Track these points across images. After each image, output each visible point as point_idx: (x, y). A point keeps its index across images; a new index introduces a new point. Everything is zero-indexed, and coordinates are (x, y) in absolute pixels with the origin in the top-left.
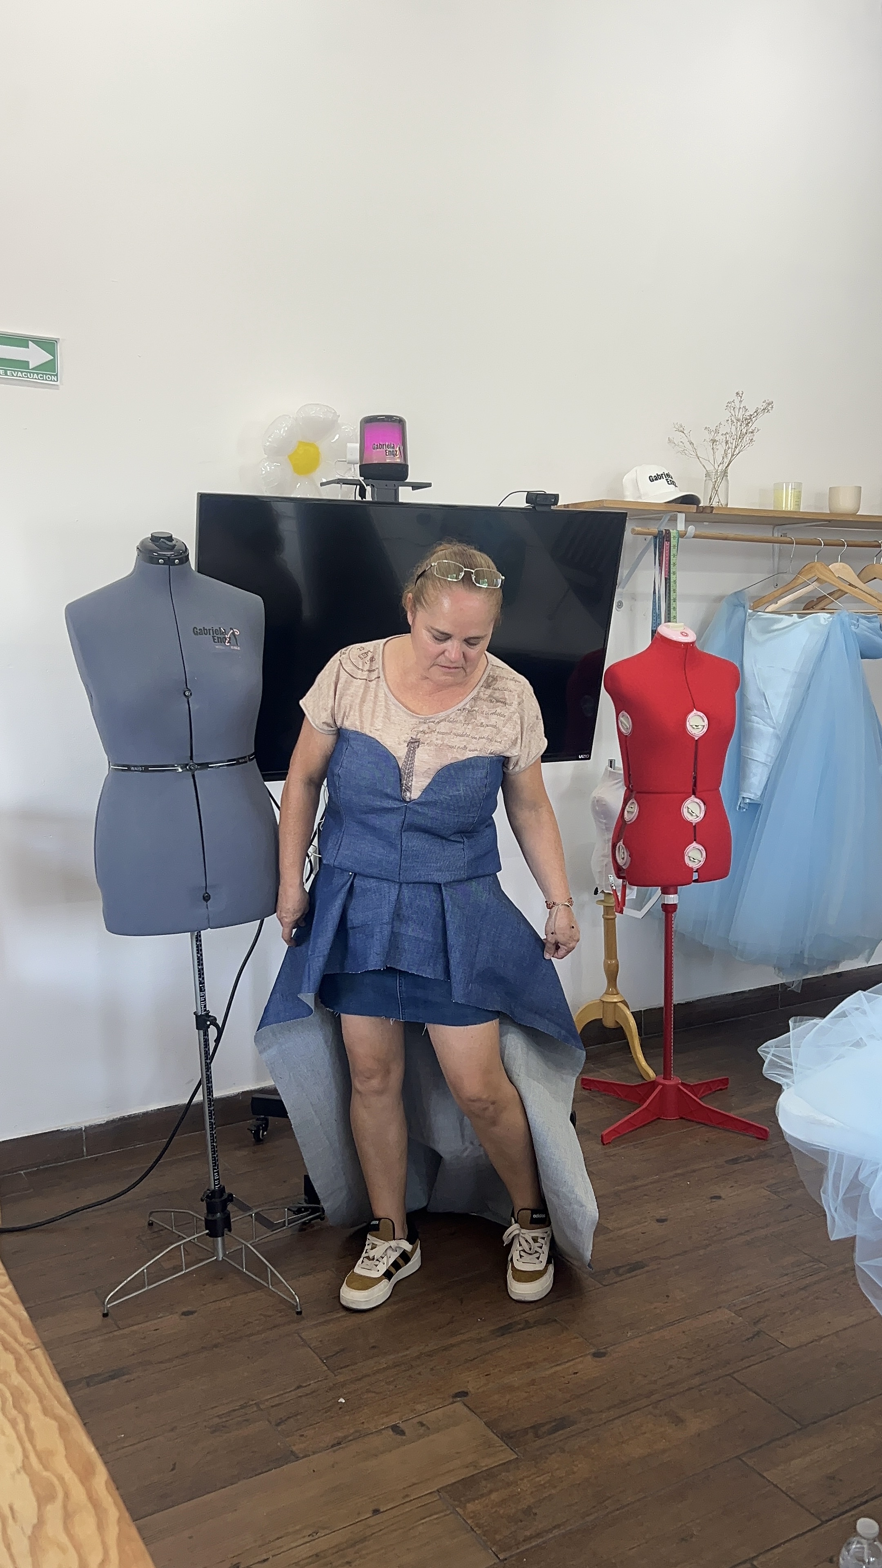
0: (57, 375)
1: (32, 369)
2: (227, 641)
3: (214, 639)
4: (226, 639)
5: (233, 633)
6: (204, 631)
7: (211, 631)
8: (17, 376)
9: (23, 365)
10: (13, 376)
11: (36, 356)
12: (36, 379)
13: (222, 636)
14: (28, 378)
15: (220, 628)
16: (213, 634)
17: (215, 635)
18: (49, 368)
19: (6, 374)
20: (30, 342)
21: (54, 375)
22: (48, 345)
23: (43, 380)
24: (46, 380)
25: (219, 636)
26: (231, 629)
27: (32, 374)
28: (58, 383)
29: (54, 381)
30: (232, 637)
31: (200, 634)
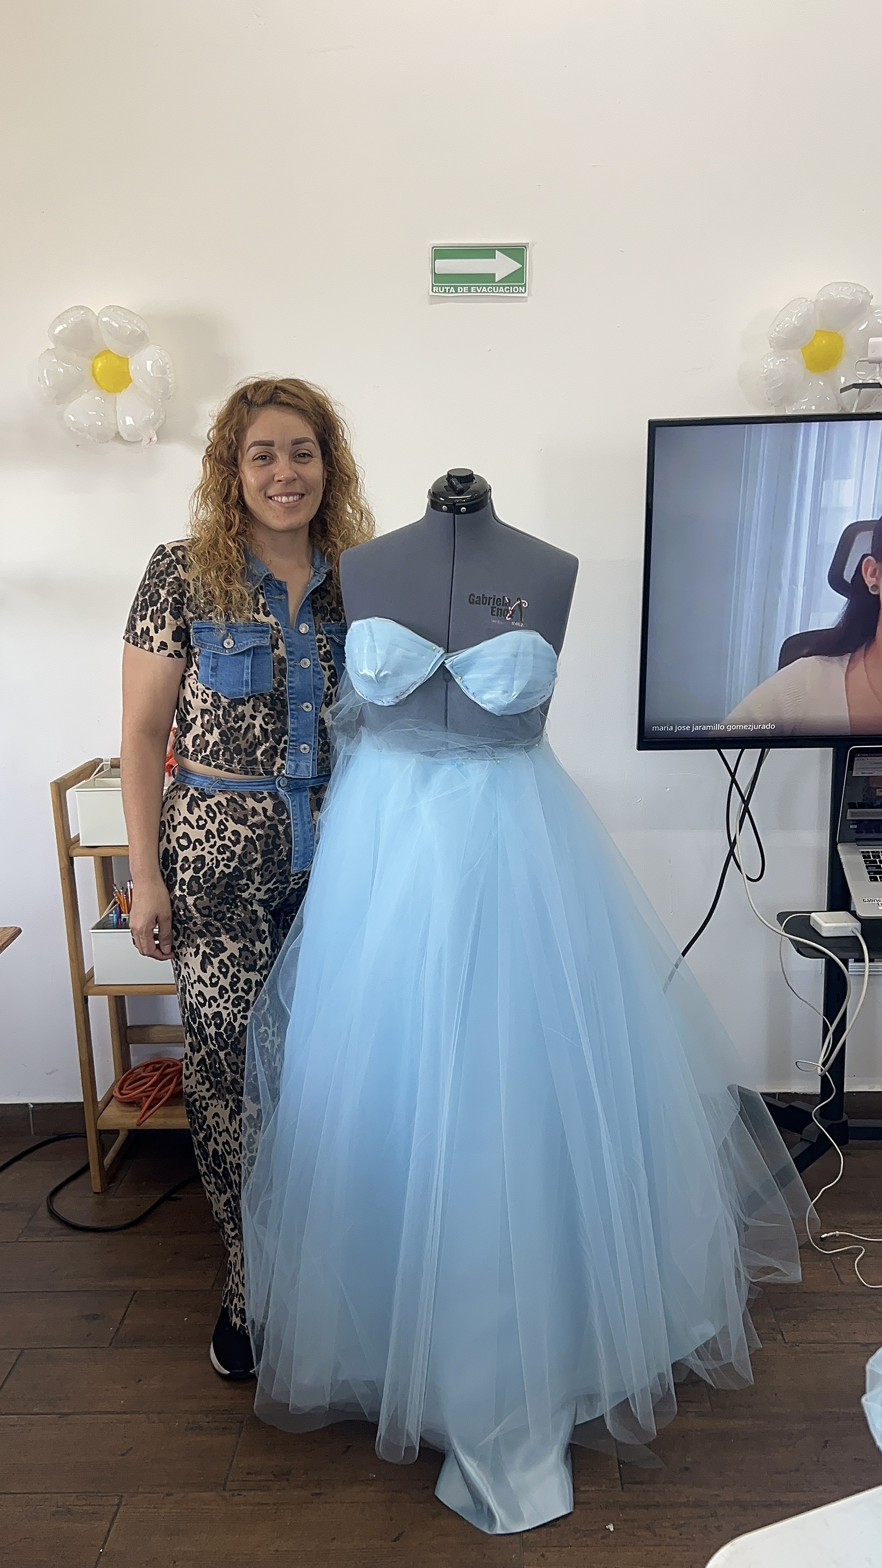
0: (525, 285)
1: (498, 282)
2: (509, 615)
3: (492, 611)
4: (508, 612)
5: (520, 605)
6: (484, 600)
7: (492, 600)
8: (481, 292)
9: (488, 278)
10: (477, 292)
11: (503, 266)
12: (501, 292)
13: (504, 608)
14: (493, 292)
15: (504, 597)
16: (493, 604)
17: (495, 605)
18: (517, 279)
19: (470, 291)
20: (496, 251)
21: (522, 286)
22: (517, 252)
23: (510, 292)
24: (513, 292)
25: (500, 607)
26: (519, 599)
27: (498, 288)
28: (526, 295)
29: (522, 292)
30: (518, 611)
31: (477, 603)
